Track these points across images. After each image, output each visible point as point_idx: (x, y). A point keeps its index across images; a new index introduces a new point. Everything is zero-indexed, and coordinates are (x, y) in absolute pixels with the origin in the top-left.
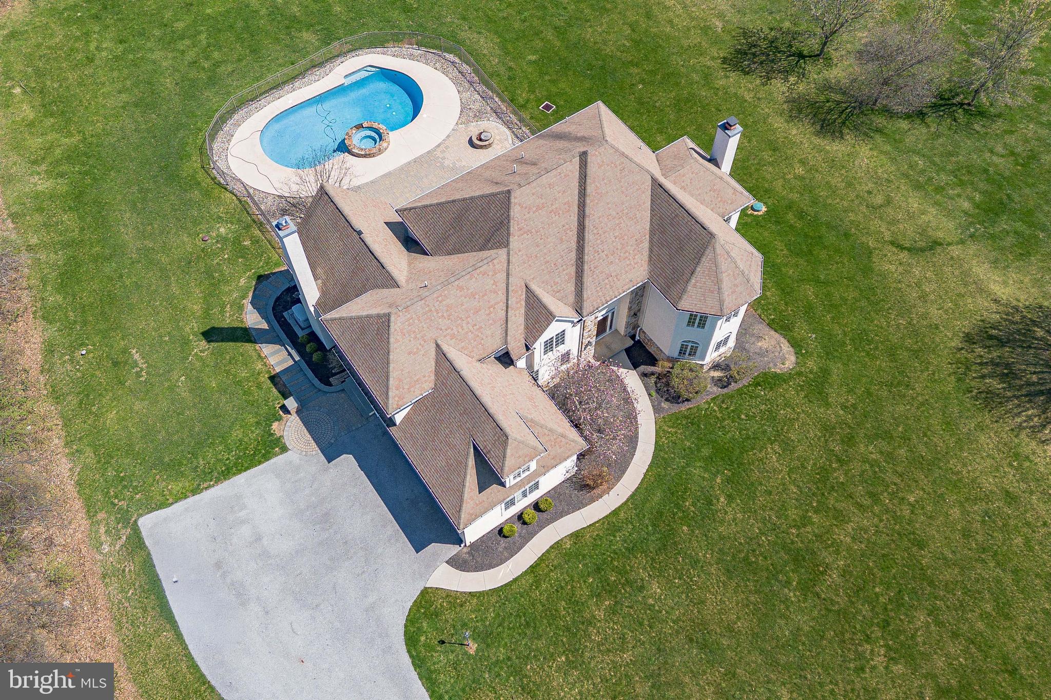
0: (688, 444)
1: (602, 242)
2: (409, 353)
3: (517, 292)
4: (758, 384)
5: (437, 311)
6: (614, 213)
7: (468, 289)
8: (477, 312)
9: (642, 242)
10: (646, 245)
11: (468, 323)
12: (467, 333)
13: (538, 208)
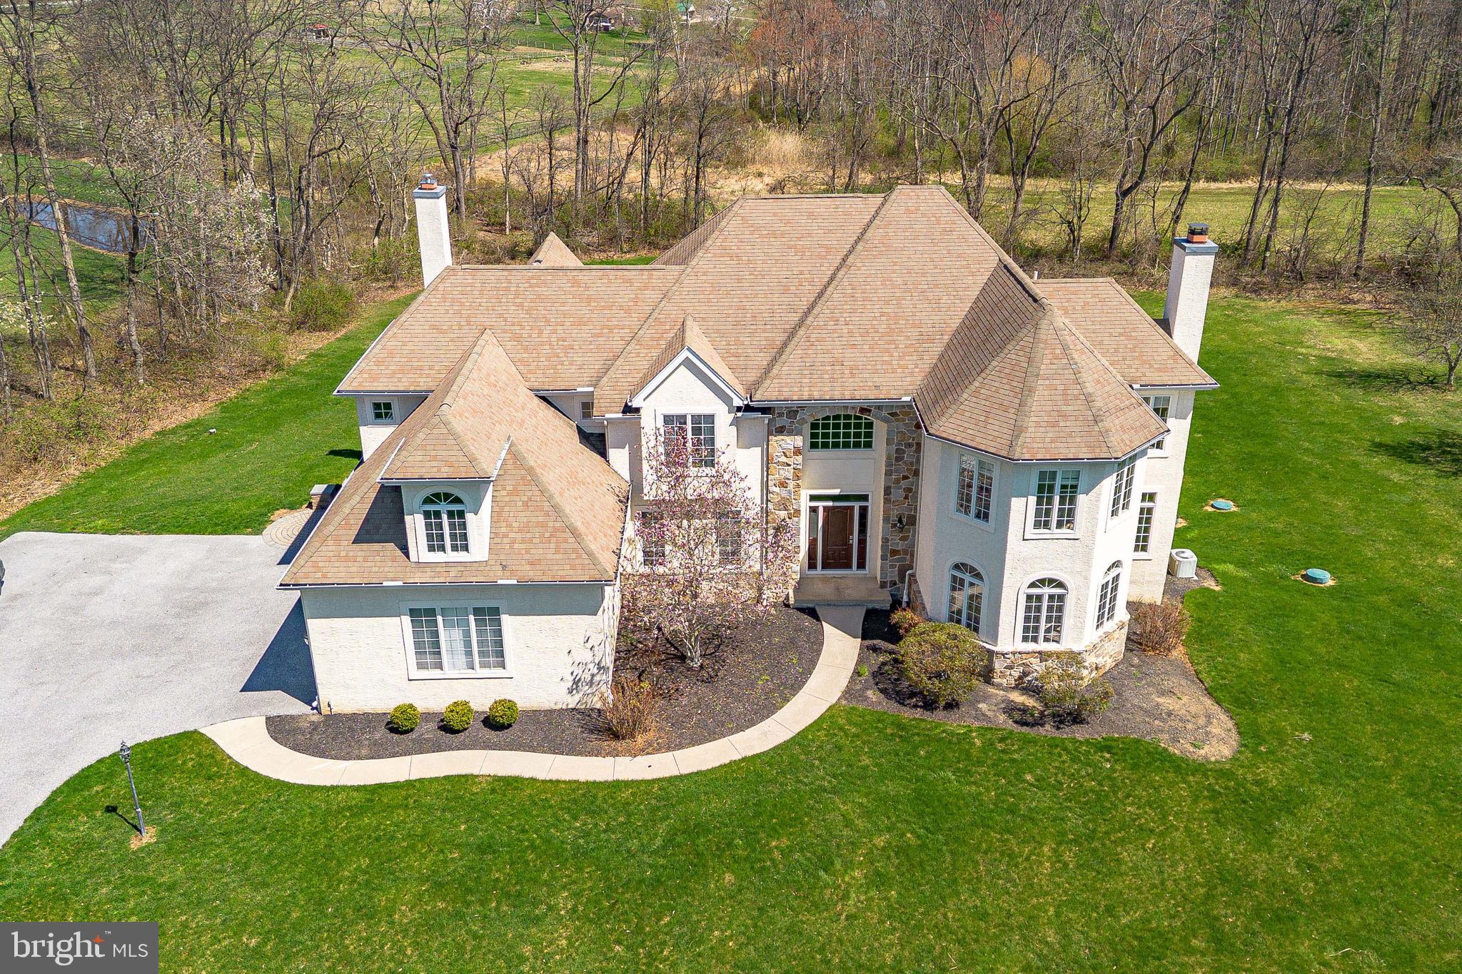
0: (866, 761)
1: (853, 311)
2: (434, 327)
3: (662, 323)
4: (1108, 749)
5: (517, 295)
6: (900, 281)
7: (587, 288)
8: (580, 323)
9: (932, 341)
10: (938, 348)
11: (555, 331)
12: (542, 344)
13: (774, 234)
